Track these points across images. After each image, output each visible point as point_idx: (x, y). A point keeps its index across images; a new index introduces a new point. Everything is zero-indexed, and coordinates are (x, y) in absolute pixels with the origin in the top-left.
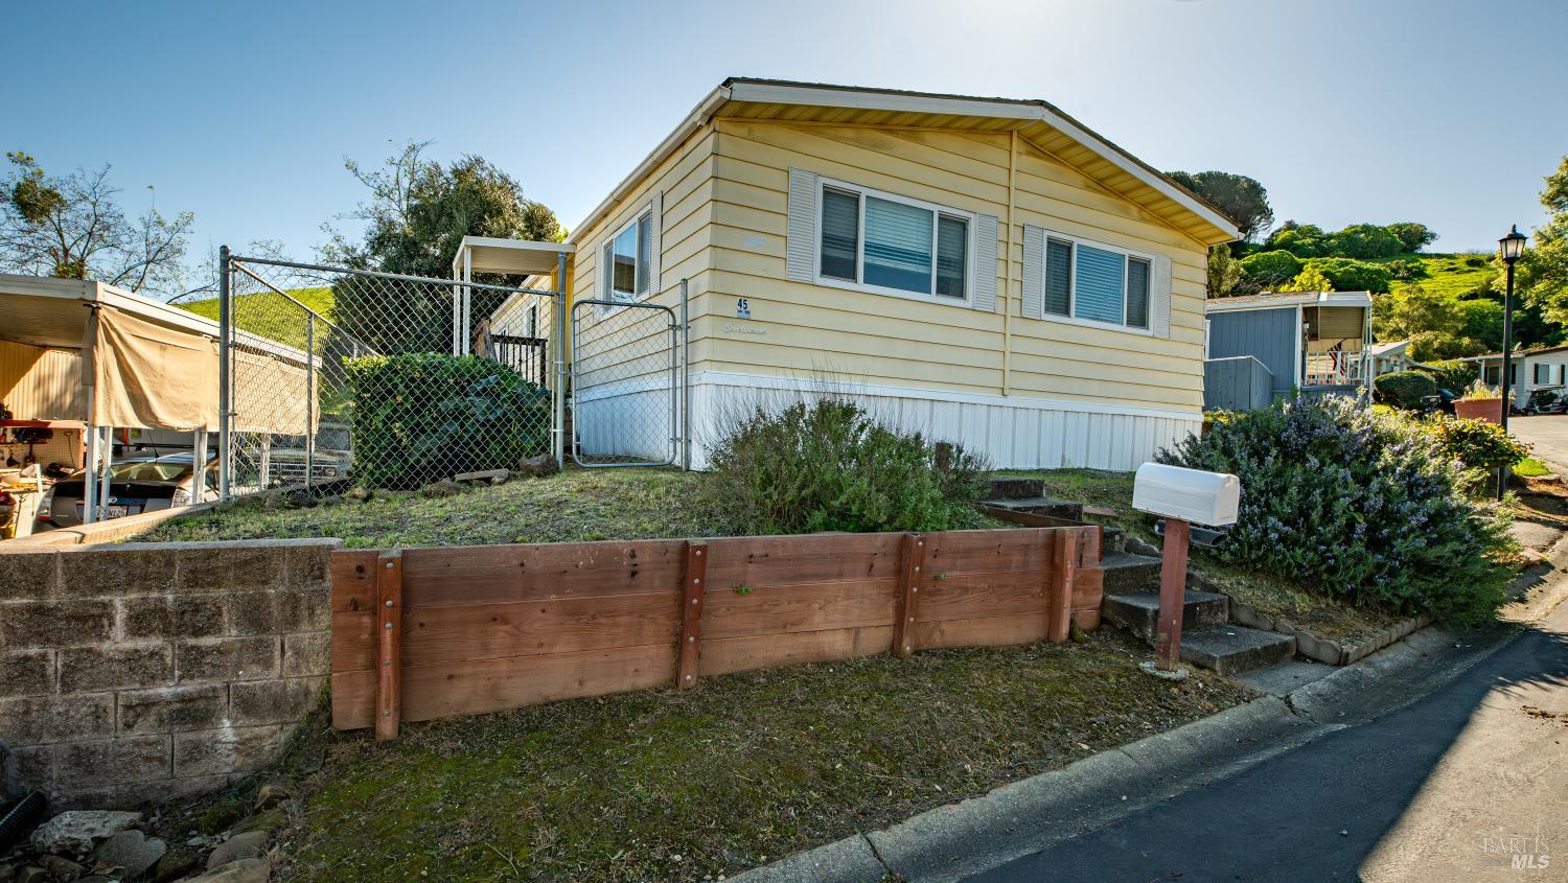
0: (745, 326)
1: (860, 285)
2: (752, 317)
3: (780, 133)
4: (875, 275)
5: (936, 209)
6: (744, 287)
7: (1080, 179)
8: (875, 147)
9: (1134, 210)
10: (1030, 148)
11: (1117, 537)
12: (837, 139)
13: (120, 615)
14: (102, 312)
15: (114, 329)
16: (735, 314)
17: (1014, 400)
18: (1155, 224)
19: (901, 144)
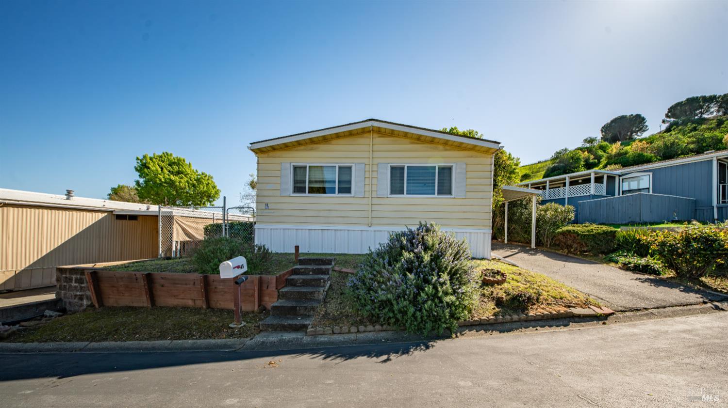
0: (267, 211)
1: (307, 194)
2: (269, 208)
3: (278, 153)
4: (312, 190)
5: (337, 165)
6: (266, 200)
7: (408, 141)
8: (311, 150)
9: (441, 147)
10: (380, 135)
11: (322, 281)
12: (297, 150)
13: (74, 279)
14: (175, 217)
15: (179, 220)
16: (264, 208)
17: (373, 228)
18: (455, 150)
19: (322, 147)
